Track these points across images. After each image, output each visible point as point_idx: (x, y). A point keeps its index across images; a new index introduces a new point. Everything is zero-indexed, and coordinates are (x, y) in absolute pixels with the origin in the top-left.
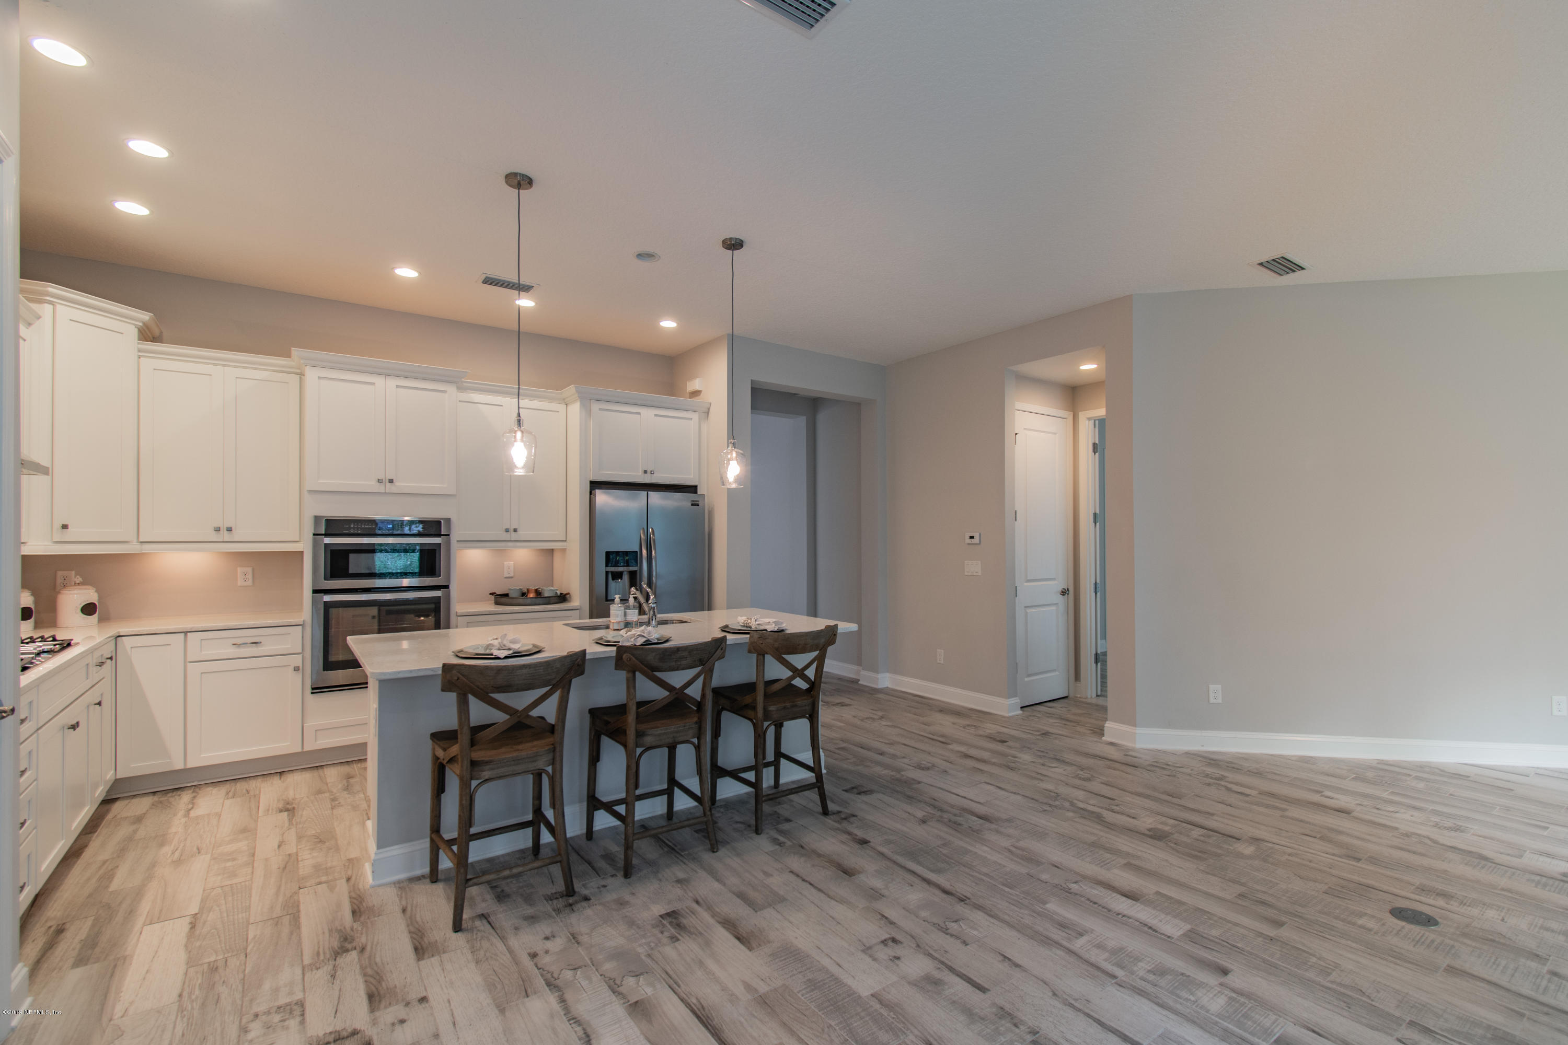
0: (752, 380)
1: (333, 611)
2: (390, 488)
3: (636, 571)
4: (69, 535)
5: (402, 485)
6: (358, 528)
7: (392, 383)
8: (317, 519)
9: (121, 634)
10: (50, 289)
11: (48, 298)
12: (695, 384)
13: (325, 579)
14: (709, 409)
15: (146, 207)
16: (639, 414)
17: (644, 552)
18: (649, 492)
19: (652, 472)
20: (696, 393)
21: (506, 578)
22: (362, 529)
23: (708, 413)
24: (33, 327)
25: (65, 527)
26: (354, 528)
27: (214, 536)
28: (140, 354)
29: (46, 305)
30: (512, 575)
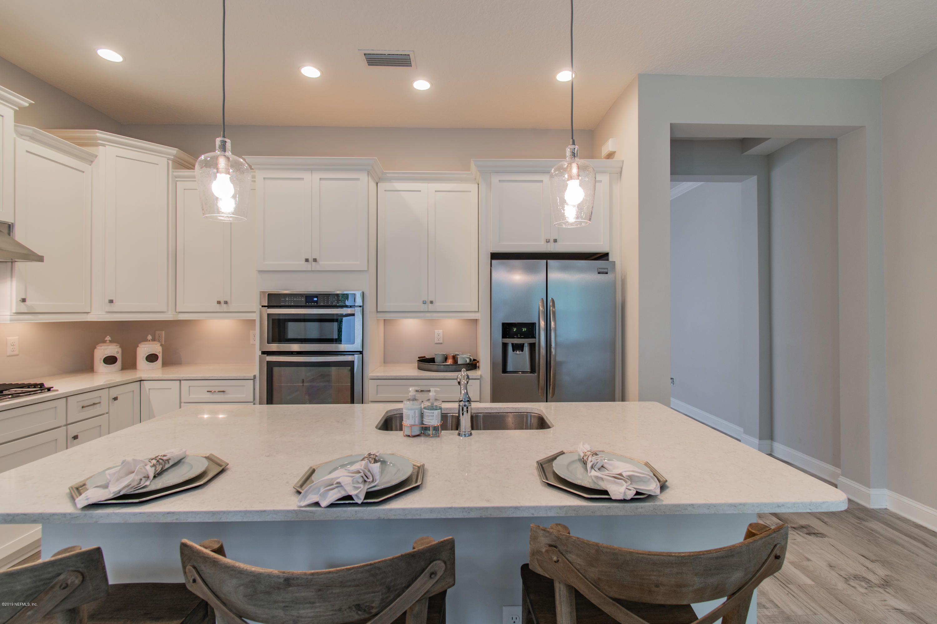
0: (671, 124)
1: (276, 370)
2: (315, 267)
3: (534, 344)
4: (116, 307)
5: (324, 263)
6: (291, 301)
7: (317, 176)
8: (263, 293)
9: (143, 379)
10: (98, 135)
11: (99, 142)
12: (609, 146)
13: (268, 343)
14: (622, 168)
15: (120, 54)
16: (542, 181)
17: (543, 324)
18: (548, 261)
19: (555, 241)
20: (610, 155)
21: (436, 344)
22: (294, 301)
23: (621, 173)
24: (94, 163)
25: (111, 301)
26: (288, 301)
27: (217, 308)
28: (177, 179)
29: (100, 147)
30: (441, 342)
